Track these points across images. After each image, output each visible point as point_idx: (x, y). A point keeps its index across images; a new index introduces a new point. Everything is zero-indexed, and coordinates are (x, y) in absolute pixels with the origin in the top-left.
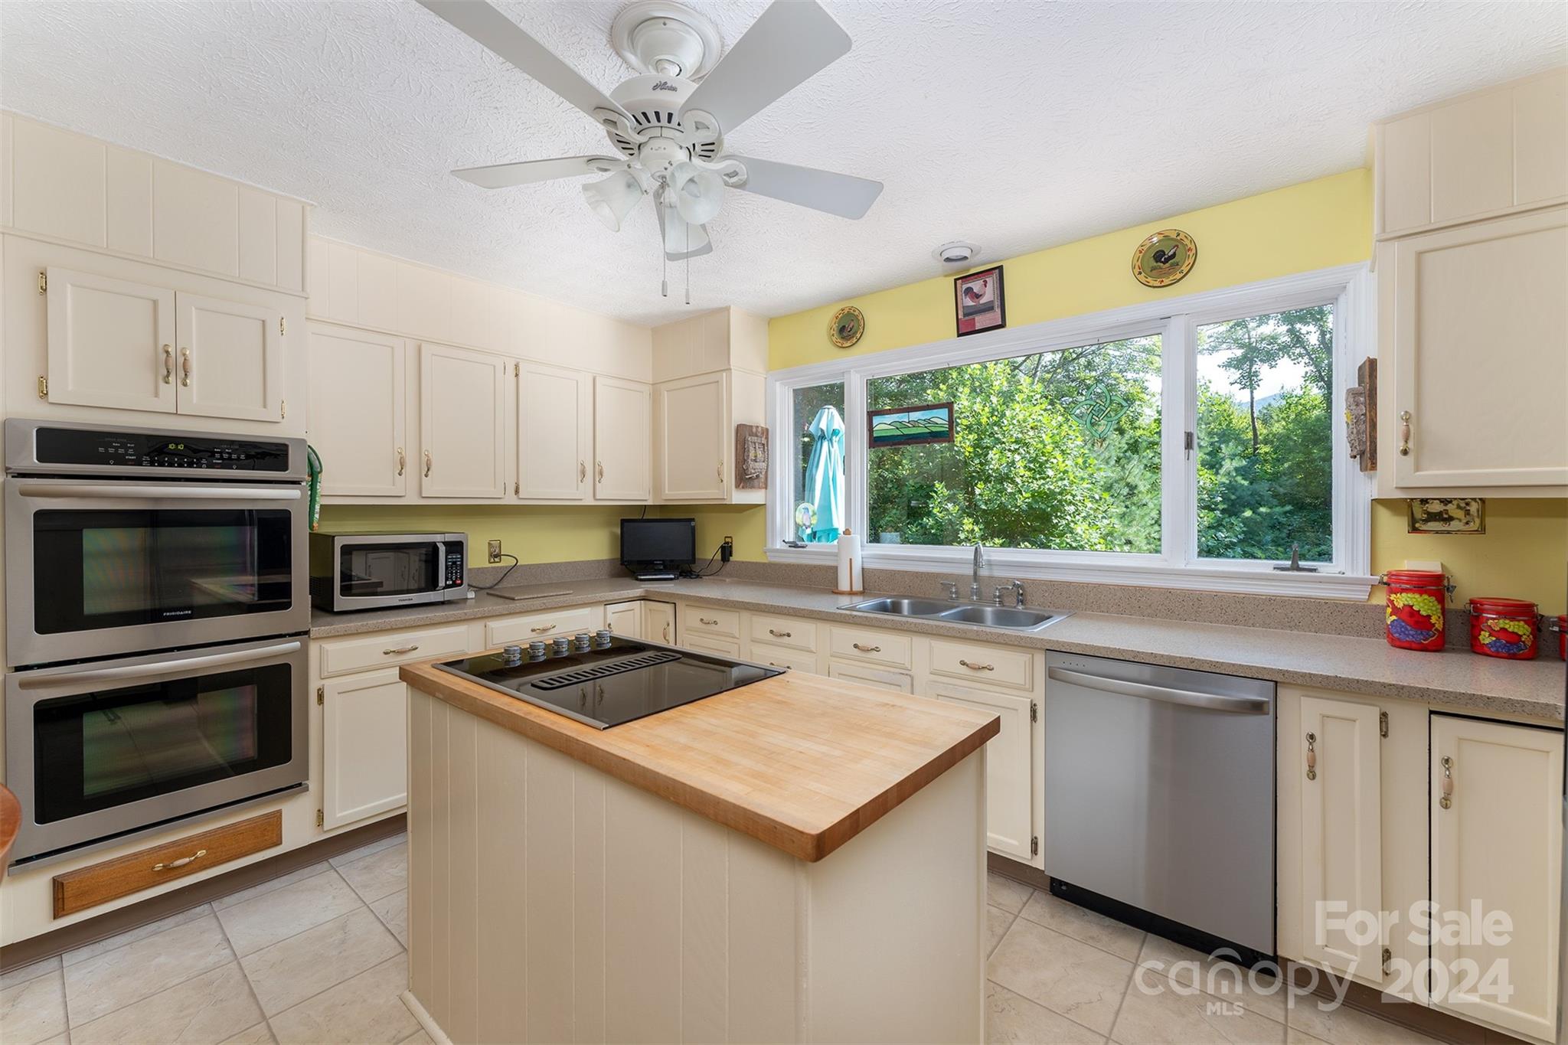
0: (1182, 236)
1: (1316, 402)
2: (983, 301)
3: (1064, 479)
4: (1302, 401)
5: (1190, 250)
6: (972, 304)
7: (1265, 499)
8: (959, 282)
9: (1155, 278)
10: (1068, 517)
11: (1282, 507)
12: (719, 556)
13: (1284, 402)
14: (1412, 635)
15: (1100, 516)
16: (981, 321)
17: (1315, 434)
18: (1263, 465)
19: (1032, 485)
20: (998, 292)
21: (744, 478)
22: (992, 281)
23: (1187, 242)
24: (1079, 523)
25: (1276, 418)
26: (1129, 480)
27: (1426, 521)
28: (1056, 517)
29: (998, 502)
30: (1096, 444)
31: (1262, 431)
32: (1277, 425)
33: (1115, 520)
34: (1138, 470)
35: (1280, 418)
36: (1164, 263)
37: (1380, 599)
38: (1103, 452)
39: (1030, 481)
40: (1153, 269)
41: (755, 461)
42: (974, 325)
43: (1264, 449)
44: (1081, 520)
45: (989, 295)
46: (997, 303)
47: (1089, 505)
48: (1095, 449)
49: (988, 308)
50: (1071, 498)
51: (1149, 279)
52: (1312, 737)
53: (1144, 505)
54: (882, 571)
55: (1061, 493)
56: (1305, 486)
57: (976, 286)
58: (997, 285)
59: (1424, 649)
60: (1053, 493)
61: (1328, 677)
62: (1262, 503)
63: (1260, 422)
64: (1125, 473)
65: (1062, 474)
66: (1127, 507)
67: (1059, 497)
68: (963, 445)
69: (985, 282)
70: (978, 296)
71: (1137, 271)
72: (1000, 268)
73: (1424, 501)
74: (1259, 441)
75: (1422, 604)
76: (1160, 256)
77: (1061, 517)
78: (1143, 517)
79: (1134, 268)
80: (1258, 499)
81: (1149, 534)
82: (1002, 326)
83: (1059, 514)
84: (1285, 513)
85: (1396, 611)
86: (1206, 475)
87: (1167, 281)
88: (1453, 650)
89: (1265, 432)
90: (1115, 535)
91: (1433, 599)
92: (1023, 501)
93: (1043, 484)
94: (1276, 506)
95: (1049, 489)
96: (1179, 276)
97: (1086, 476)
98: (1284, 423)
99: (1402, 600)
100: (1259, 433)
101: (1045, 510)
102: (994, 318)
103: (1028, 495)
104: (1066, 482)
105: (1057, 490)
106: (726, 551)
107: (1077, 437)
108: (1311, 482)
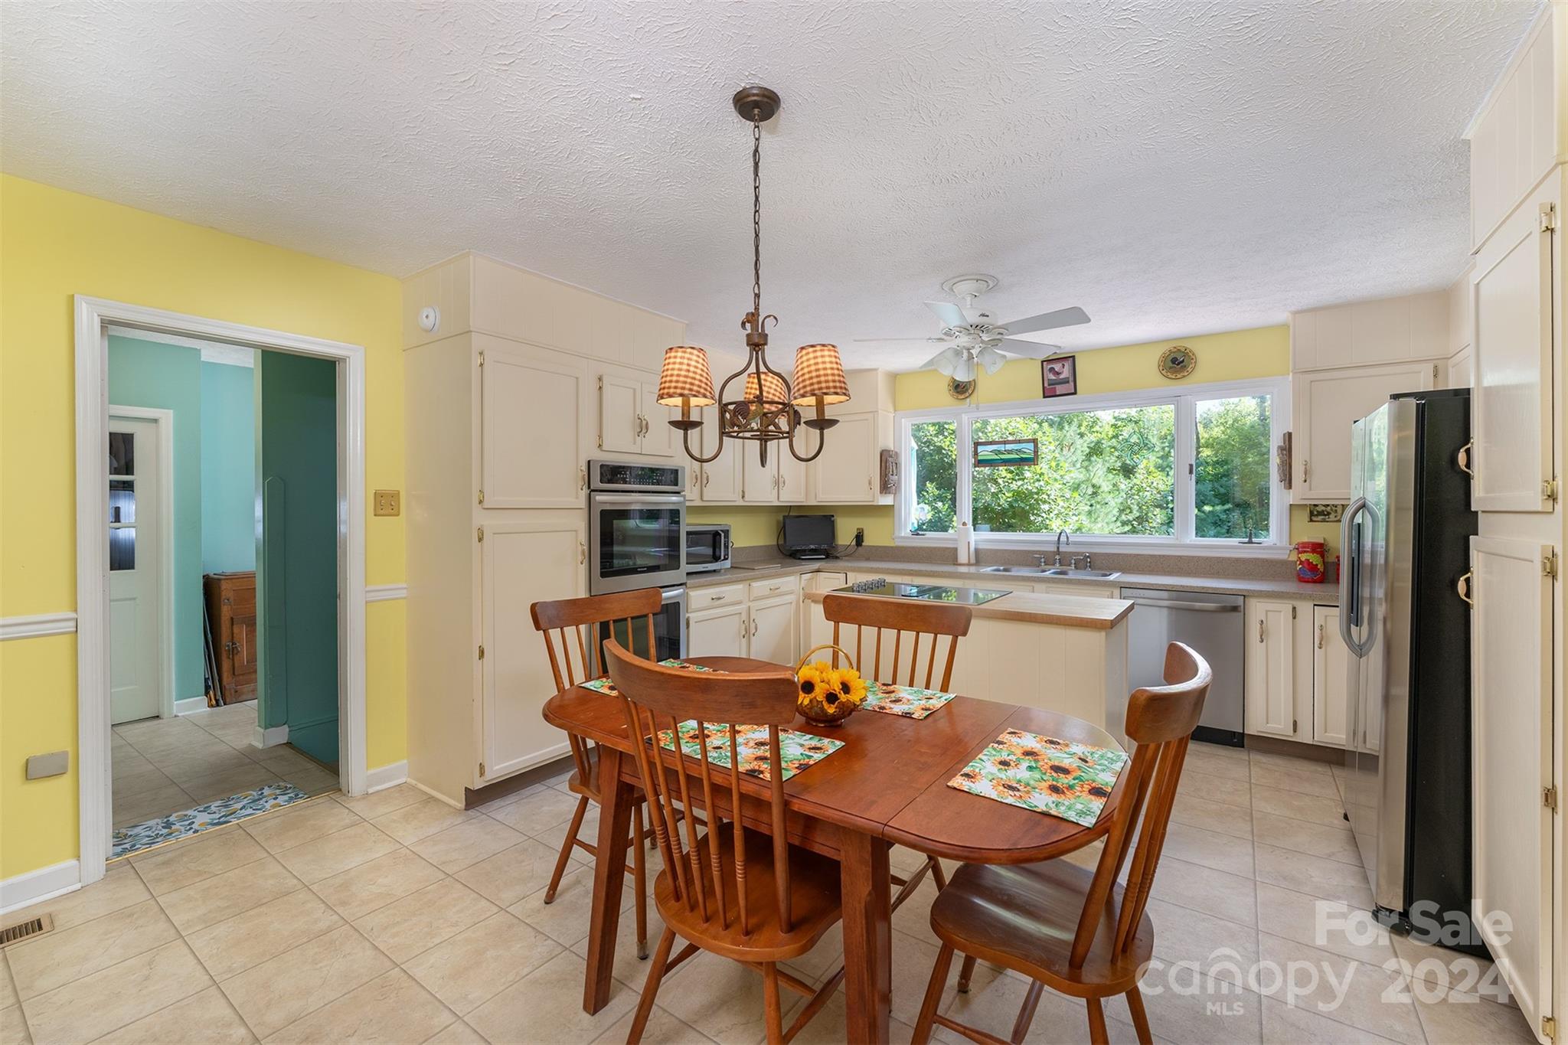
0: (1188, 351)
1: (1251, 409)
2: (1062, 377)
3: (1040, 481)
4: (1238, 408)
5: (1192, 359)
6: (1054, 378)
7: (1209, 498)
8: (1045, 363)
9: (1172, 373)
10: (1044, 515)
11: (1223, 505)
12: (854, 543)
13: (1223, 408)
14: (1309, 575)
15: (1071, 513)
16: (1060, 389)
17: (1250, 440)
18: (1206, 467)
19: (1011, 485)
20: (1071, 371)
21: (885, 487)
22: (1068, 365)
23: (1191, 354)
24: (1054, 520)
25: (1215, 422)
26: (1094, 481)
27: (1317, 515)
28: (1033, 514)
29: (983, 501)
30: (1064, 449)
31: (1204, 435)
32: (1216, 429)
33: (1083, 517)
34: (1102, 472)
35: (1219, 424)
36: (1178, 365)
37: (1294, 557)
38: (1071, 456)
39: (1010, 481)
40: (1171, 368)
41: (892, 475)
42: (1055, 392)
43: (1206, 453)
44: (1055, 517)
45: (1066, 373)
46: (1071, 379)
47: (1061, 503)
48: (1064, 453)
49: (1066, 381)
50: (1047, 497)
51: (1169, 374)
52: (1262, 621)
53: (1107, 504)
54: (987, 550)
55: (1037, 493)
56: (1241, 487)
57: (1057, 367)
58: (1071, 368)
59: (1314, 582)
60: (1031, 493)
61: (1269, 591)
62: (1206, 502)
63: (1202, 426)
64: (1090, 475)
65: (1038, 476)
66: (1091, 505)
67: (1036, 496)
68: (951, 448)
69: (1063, 365)
70: (1058, 374)
71: (1161, 368)
72: (1073, 357)
73: (1316, 505)
74: (1201, 445)
75: (1314, 558)
76: (1174, 361)
77: (1037, 514)
78: (1107, 514)
79: (1159, 366)
80: (1202, 498)
81: (1112, 530)
82: (1075, 393)
83: (1035, 512)
84: (1225, 511)
85: (1301, 563)
86: (1160, 477)
87: (1179, 376)
88: (1329, 582)
89: (1206, 436)
90: (1083, 530)
91: (1318, 556)
92: (1005, 500)
93: (1022, 485)
94: (1218, 505)
95: (1027, 489)
96: (1186, 374)
97: (1058, 477)
98: (1222, 428)
99: (1304, 557)
100: (1201, 437)
101: (1023, 508)
102: (1070, 387)
103: (1010, 495)
104: (1042, 483)
105: (1035, 490)
106: (859, 538)
107: (1050, 443)
108: (1246, 482)
